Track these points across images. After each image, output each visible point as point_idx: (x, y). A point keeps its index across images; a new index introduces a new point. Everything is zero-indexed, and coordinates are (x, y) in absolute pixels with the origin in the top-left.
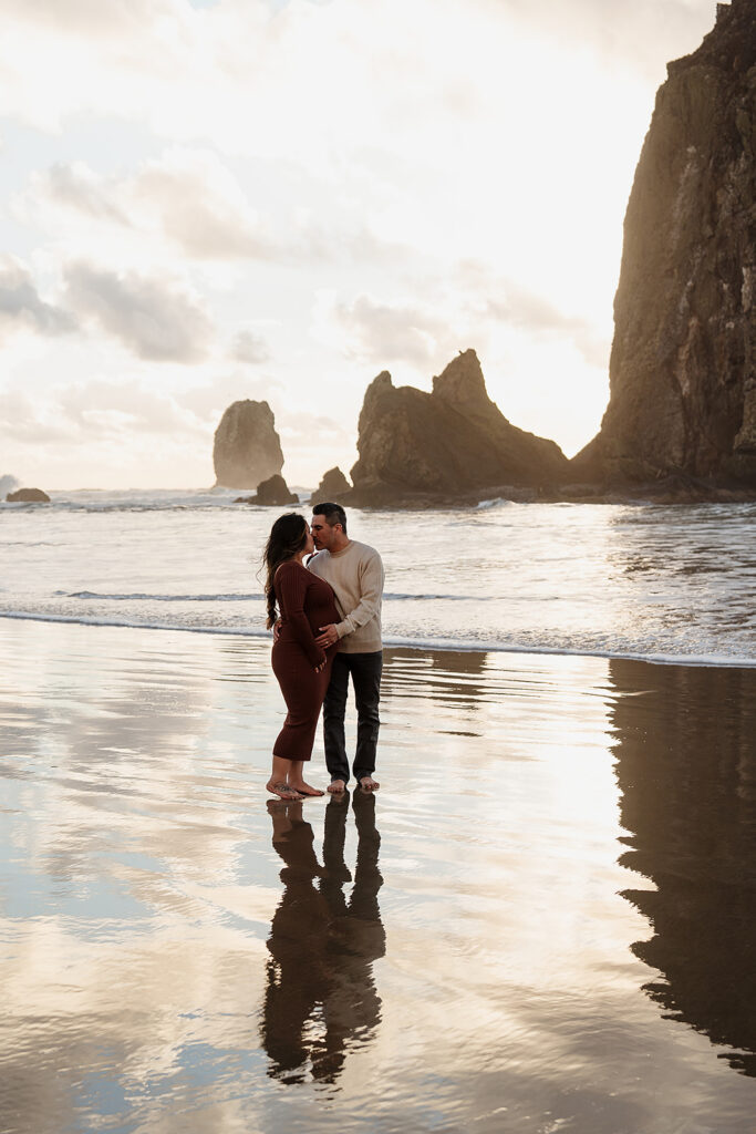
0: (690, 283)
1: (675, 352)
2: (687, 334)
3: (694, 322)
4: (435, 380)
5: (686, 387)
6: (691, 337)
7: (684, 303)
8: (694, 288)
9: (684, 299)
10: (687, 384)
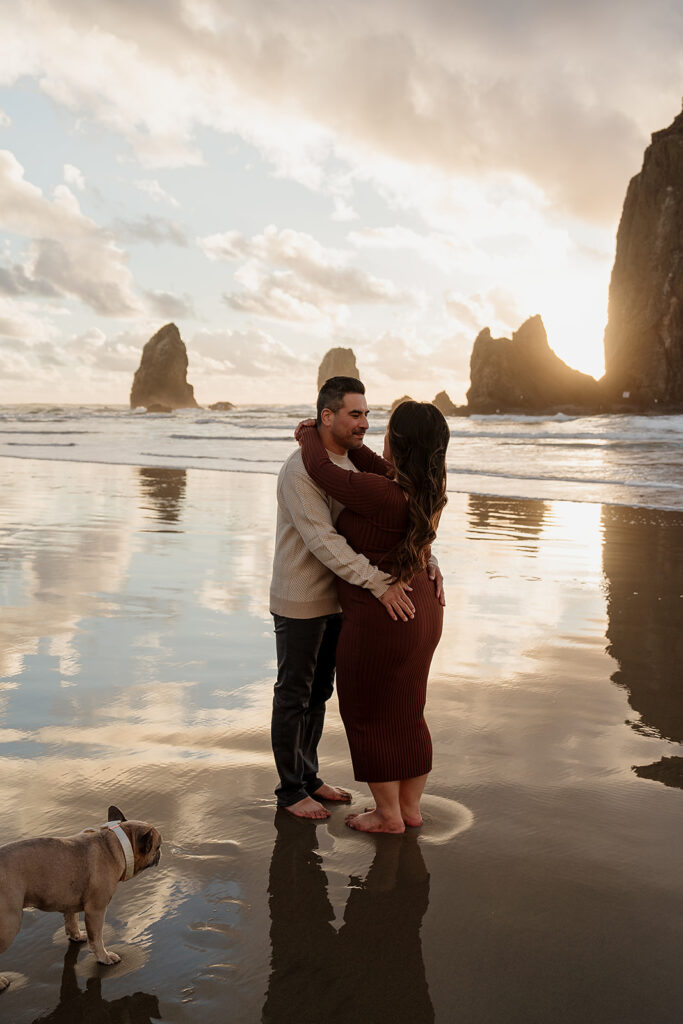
0: (670, 275)
1: (661, 319)
2: (669, 308)
3: (674, 300)
4: (514, 334)
5: (668, 342)
6: (672, 309)
7: (666, 288)
8: (673, 279)
9: (667, 285)
10: (669, 340)
